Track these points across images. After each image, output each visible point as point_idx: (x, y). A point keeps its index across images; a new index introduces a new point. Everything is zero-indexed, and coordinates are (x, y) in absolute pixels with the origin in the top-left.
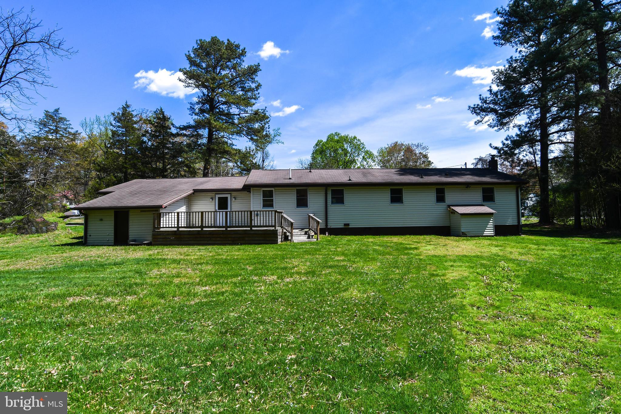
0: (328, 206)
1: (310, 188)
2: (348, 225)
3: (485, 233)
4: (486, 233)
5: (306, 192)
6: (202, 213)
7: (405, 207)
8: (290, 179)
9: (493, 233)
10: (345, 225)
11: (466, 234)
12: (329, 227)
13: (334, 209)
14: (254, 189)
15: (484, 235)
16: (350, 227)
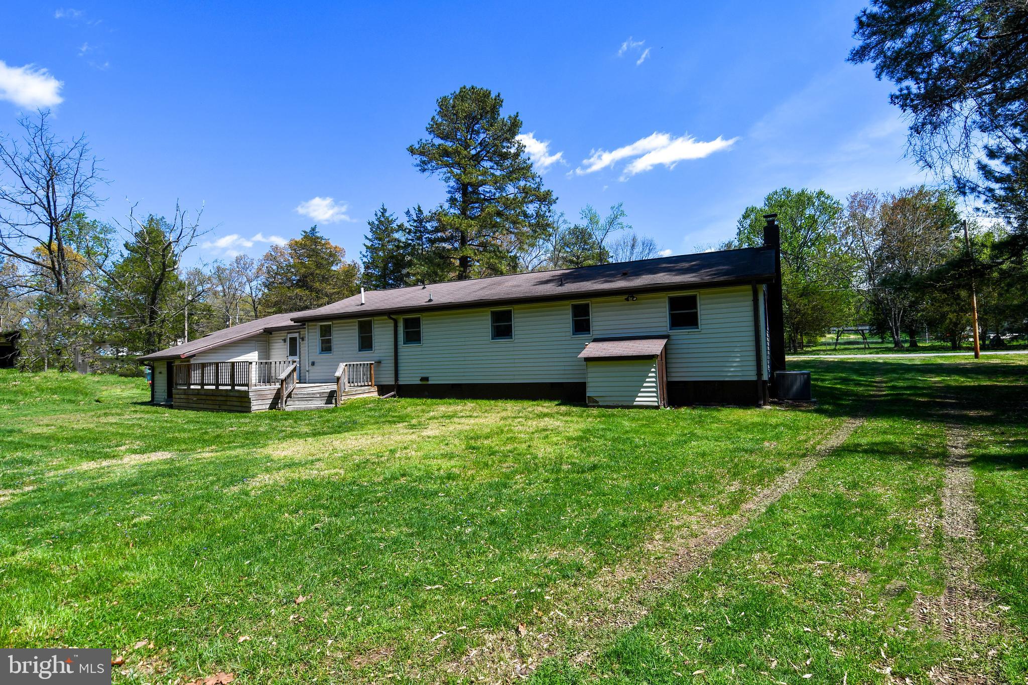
0: (399, 347)
1: (375, 318)
2: (426, 379)
3: (637, 399)
4: (640, 400)
5: (369, 324)
6: (217, 364)
7: (516, 345)
8: (362, 304)
9: (655, 399)
10: (423, 379)
11: (597, 402)
12: (400, 383)
13: (408, 351)
14: (310, 324)
15: (635, 403)
16: (430, 382)
